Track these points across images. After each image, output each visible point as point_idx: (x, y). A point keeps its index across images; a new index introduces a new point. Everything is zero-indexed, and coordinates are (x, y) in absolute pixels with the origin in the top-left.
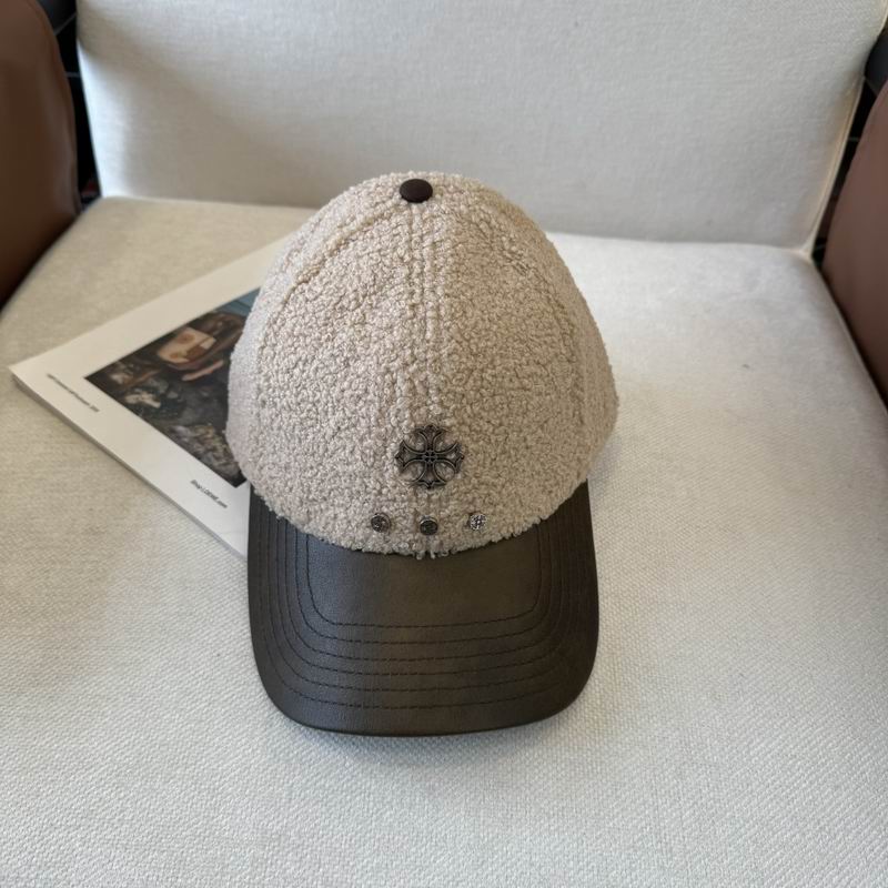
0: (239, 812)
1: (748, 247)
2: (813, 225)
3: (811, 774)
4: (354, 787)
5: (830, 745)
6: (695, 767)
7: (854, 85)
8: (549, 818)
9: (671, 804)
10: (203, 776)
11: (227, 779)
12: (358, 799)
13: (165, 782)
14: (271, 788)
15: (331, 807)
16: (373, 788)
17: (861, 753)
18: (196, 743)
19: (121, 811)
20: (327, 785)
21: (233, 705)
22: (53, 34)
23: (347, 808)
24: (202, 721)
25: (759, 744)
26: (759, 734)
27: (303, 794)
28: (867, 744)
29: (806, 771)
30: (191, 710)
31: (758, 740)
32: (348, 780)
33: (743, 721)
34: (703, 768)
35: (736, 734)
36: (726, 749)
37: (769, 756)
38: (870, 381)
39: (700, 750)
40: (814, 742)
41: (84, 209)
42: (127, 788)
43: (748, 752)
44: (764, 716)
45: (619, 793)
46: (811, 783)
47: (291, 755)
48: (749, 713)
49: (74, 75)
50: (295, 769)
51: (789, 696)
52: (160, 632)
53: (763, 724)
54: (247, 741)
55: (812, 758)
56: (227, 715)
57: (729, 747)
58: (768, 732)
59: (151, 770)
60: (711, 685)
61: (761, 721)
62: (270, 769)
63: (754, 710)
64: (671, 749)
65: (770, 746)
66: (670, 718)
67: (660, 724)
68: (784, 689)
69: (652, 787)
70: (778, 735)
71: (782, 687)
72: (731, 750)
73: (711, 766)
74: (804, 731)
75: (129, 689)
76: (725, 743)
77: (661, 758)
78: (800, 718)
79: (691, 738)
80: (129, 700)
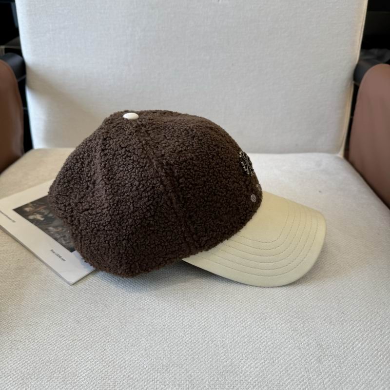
4: (148, 378)
6: (327, 357)
8: (254, 387)
9: (317, 376)
10: (68, 377)
11: (81, 377)
12: (151, 383)
13: (48, 381)
14: (105, 381)
16: (159, 377)
18: (65, 360)
20: (134, 377)
21: (85, 341)
22: (16, 81)
24: (69, 349)
25: (358, 344)
26: (357, 340)
27: (121, 383)
29: (384, 356)
32: (146, 374)
33: (347, 334)
34: (331, 357)
35: (345, 340)
37: (364, 350)
39: (328, 349)
40: (385, 343)
43: (353, 348)
44: (358, 331)
47: (115, 363)
48: (350, 330)
50: (118, 370)
53: (358, 335)
54: (92, 359)
55: (386, 350)
56: (82, 346)
57: (343, 347)
58: (361, 339)
59: (41, 375)
60: (329, 318)
61: (357, 334)
62: (104, 371)
63: (352, 329)
64: (313, 349)
65: (363, 345)
66: (311, 335)
67: (306, 338)
68: (365, 318)
69: (306, 368)
70: (367, 340)
71: (364, 318)
72: (344, 348)
73: (334, 356)
74: (379, 337)
75: (32, 337)
76: (340, 345)
77: (308, 354)
78: (377, 331)
79: (322, 344)
80: (32, 341)
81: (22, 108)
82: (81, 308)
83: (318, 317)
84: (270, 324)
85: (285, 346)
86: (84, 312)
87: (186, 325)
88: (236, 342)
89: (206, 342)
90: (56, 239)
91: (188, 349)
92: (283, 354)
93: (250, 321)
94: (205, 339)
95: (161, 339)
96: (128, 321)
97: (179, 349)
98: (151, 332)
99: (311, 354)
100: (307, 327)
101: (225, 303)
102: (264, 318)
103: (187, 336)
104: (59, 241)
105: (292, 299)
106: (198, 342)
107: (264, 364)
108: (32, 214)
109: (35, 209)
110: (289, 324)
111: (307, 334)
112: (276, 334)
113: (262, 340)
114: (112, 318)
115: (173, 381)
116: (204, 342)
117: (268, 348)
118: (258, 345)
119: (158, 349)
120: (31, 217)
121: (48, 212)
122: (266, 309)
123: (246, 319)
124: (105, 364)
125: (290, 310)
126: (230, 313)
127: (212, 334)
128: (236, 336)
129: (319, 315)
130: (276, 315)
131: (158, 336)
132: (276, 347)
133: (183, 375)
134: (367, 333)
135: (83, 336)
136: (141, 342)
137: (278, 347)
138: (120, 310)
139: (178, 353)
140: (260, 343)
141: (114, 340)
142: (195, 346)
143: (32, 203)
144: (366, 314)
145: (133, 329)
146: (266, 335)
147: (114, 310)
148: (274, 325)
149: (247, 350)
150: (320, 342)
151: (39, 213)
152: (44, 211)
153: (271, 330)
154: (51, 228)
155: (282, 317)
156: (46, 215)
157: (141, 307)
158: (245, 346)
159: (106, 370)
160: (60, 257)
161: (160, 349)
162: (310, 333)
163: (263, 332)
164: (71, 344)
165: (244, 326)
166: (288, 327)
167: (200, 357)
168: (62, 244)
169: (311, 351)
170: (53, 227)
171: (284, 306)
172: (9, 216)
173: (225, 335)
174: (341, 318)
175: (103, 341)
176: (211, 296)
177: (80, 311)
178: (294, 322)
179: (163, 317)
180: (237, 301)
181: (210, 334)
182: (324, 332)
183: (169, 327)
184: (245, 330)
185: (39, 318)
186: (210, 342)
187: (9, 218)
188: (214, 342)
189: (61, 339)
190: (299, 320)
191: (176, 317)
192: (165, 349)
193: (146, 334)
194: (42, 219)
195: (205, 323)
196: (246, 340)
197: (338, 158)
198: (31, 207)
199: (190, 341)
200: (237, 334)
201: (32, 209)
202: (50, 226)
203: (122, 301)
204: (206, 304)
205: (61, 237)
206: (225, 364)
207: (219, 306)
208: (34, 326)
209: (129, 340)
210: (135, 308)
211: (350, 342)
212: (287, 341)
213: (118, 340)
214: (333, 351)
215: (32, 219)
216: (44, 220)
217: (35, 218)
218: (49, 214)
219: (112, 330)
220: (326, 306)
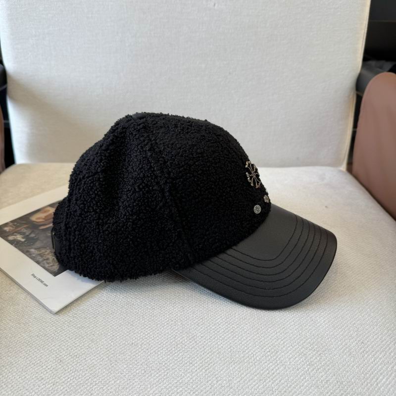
21: (69, 383)
25: (382, 379)
26: (381, 374)
30: (42, 389)
33: (369, 368)
35: (368, 375)
36: (364, 384)
37: (389, 386)
39: (350, 386)
43: (377, 384)
44: (381, 364)
49: (6, 122)
51: (392, 352)
53: (382, 368)
56: (64, 390)
57: (366, 383)
58: (385, 373)
60: (347, 350)
61: (380, 367)
63: (374, 361)
64: (333, 387)
65: (389, 380)
67: (323, 373)
68: (388, 348)
70: (392, 374)
71: (386, 348)
72: (367, 385)
76: (363, 381)
79: (343, 380)
80: (4, 386)
81: (3, 121)
82: (64, 344)
84: (282, 359)
85: (301, 384)
86: (67, 349)
87: (186, 362)
88: (244, 382)
90: (38, 263)
91: (189, 391)
93: (260, 355)
94: (209, 379)
95: (157, 380)
96: (119, 359)
97: (178, 391)
98: (145, 372)
99: (331, 393)
100: (324, 360)
101: (230, 335)
102: (275, 352)
103: (188, 375)
104: (42, 264)
105: (306, 328)
106: (201, 383)
108: (12, 234)
109: (16, 228)
110: (304, 358)
111: (324, 369)
112: (289, 371)
113: (274, 377)
114: (100, 356)
116: (208, 382)
117: (281, 387)
118: (270, 383)
119: (154, 391)
120: (11, 238)
121: (30, 232)
122: (277, 340)
123: (254, 353)
125: (303, 341)
126: (237, 346)
127: (217, 373)
128: (245, 374)
129: (337, 346)
130: (289, 347)
131: (154, 376)
132: (291, 386)
134: (391, 366)
135: (66, 378)
136: (133, 384)
137: (293, 385)
138: (109, 346)
140: (272, 382)
141: (103, 382)
142: (197, 386)
143: (12, 222)
144: (388, 343)
145: (125, 368)
146: (278, 372)
147: (102, 345)
148: (287, 360)
149: (258, 390)
150: (340, 378)
151: (20, 233)
152: (25, 231)
153: (284, 366)
154: (33, 250)
155: (296, 349)
156: (28, 236)
157: (134, 342)
158: (255, 385)
160: (42, 282)
161: (156, 392)
162: (328, 367)
163: (274, 368)
164: (51, 388)
165: (253, 362)
166: (303, 361)
168: (44, 268)
169: (330, 390)
170: (35, 249)
171: (297, 336)
173: (232, 372)
174: (361, 348)
175: (89, 384)
176: (213, 328)
177: (63, 347)
178: (309, 354)
179: (159, 353)
180: (243, 332)
181: (214, 372)
182: (343, 366)
183: (166, 366)
184: (254, 366)
185: (14, 357)
186: (215, 382)
188: (219, 382)
189: (40, 382)
190: (314, 353)
191: (174, 352)
192: (162, 392)
193: (140, 374)
194: (23, 240)
195: (208, 359)
197: (341, 171)
198: (10, 226)
199: (191, 381)
200: (245, 371)
201: (11, 228)
202: (31, 248)
203: (111, 336)
204: (209, 337)
205: (45, 260)
207: (223, 339)
208: (7, 367)
209: (120, 382)
210: (127, 343)
211: (374, 377)
212: (302, 378)
213: (107, 382)
214: (356, 388)
215: (13, 240)
216: (25, 241)
217: (15, 239)
218: (30, 234)
219: (100, 370)
220: (344, 335)
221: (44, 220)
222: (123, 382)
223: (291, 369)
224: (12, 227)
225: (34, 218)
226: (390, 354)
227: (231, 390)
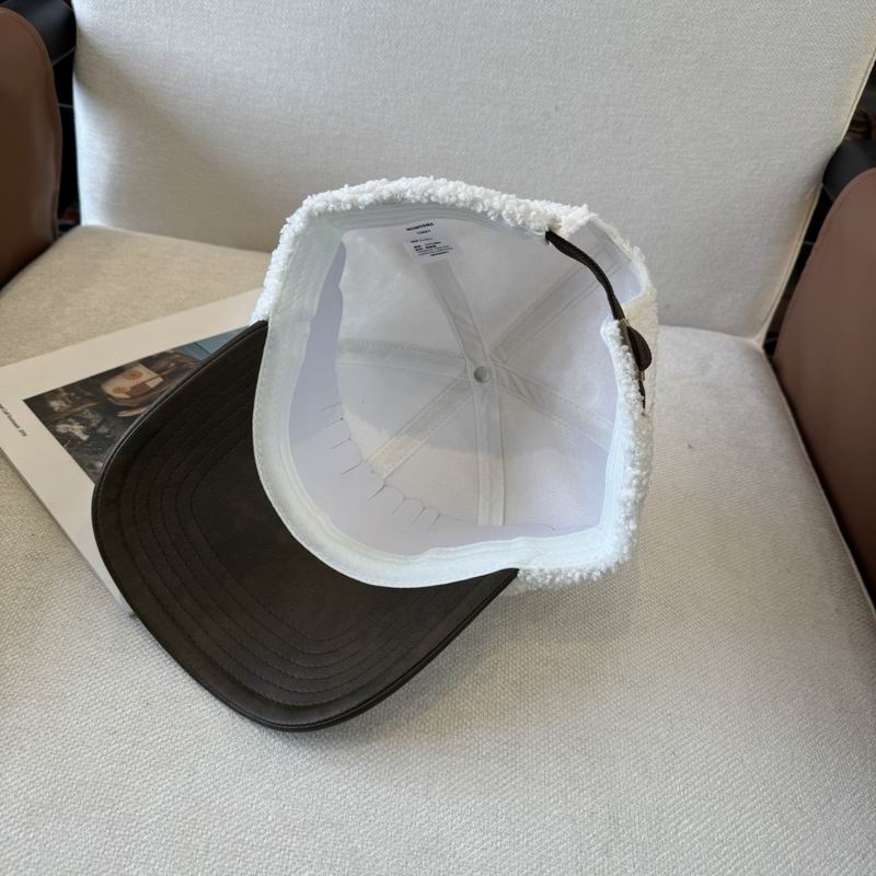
0: (152, 862)
1: (703, 332)
2: (766, 318)
3: (737, 860)
4: (274, 843)
5: (757, 832)
6: (622, 845)
7: (812, 190)
10: (118, 821)
11: (143, 825)
12: (277, 855)
13: (78, 825)
14: (189, 839)
15: (248, 863)
16: (293, 845)
17: (787, 842)
18: (115, 785)
19: (28, 854)
20: (247, 840)
21: (157, 748)
22: (50, 65)
23: (265, 865)
24: (123, 763)
25: (687, 825)
26: (688, 815)
27: (221, 847)
28: (792, 833)
29: (733, 856)
30: (114, 750)
31: (686, 821)
32: (269, 836)
33: (671, 801)
34: (630, 846)
35: (665, 814)
36: (654, 829)
37: (696, 839)
38: (812, 470)
39: (628, 827)
40: (741, 828)
41: (60, 236)
42: (37, 829)
43: (676, 833)
44: (694, 797)
45: (544, 866)
46: (736, 870)
47: (213, 805)
48: (679, 793)
50: (216, 819)
51: (719, 778)
52: (90, 667)
53: (692, 805)
54: (169, 787)
55: (738, 844)
56: (151, 758)
57: (658, 827)
58: (696, 814)
59: (65, 811)
60: (643, 762)
61: (690, 802)
62: (190, 818)
63: (683, 790)
64: (600, 825)
65: (698, 829)
66: (601, 793)
67: (590, 798)
68: (714, 771)
69: (578, 863)
70: (706, 818)
71: (712, 769)
72: (659, 831)
73: (637, 845)
74: (732, 815)
75: (52, 724)
76: (653, 822)
77: (588, 834)
78: (729, 802)
79: (620, 816)
80: (51, 735)
83: (622, 757)
84: (526, 760)
85: (548, 812)
89: (395, 783)
91: (358, 793)
92: (539, 829)
97: (340, 790)
100: (598, 775)
107: (499, 844)
108: (65, 420)
109: (74, 406)
110: (563, 765)
111: (594, 791)
113: (505, 792)
115: (319, 855)
117: (512, 811)
118: (496, 802)
119: (299, 784)
120: (62, 428)
121: (99, 421)
124: (193, 804)
129: (627, 752)
132: (529, 811)
133: (340, 847)
135: (156, 736)
136: (267, 765)
139: (338, 798)
140: (499, 799)
141: (215, 754)
143: (68, 388)
144: (719, 760)
150: (615, 811)
151: (80, 420)
152: (90, 416)
153: (526, 774)
155: (553, 747)
156: (94, 429)
158: (469, 801)
159: (194, 816)
161: (303, 785)
162: (601, 790)
164: (129, 752)
166: (560, 771)
167: (379, 812)
169: (594, 829)
172: (13, 418)
174: (667, 764)
175: (192, 754)
178: (575, 760)
182: (627, 791)
186: (403, 784)
187: (13, 421)
190: (583, 759)
192: (313, 787)
194: (85, 438)
196: (474, 788)
197: (751, 350)
198: (63, 399)
201: (64, 405)
202: (100, 460)
206: (425, 834)
208: (57, 700)
209: (245, 758)
211: (674, 819)
212: (552, 801)
213: (224, 755)
214: (638, 833)
215: (64, 435)
216: (89, 440)
217: (69, 433)
218: (100, 425)
219: (213, 731)
220: (645, 734)
221: (127, 396)
222: (250, 759)
223: (537, 781)
224: (67, 403)
225: (109, 388)
226: (715, 781)
227: (429, 803)
